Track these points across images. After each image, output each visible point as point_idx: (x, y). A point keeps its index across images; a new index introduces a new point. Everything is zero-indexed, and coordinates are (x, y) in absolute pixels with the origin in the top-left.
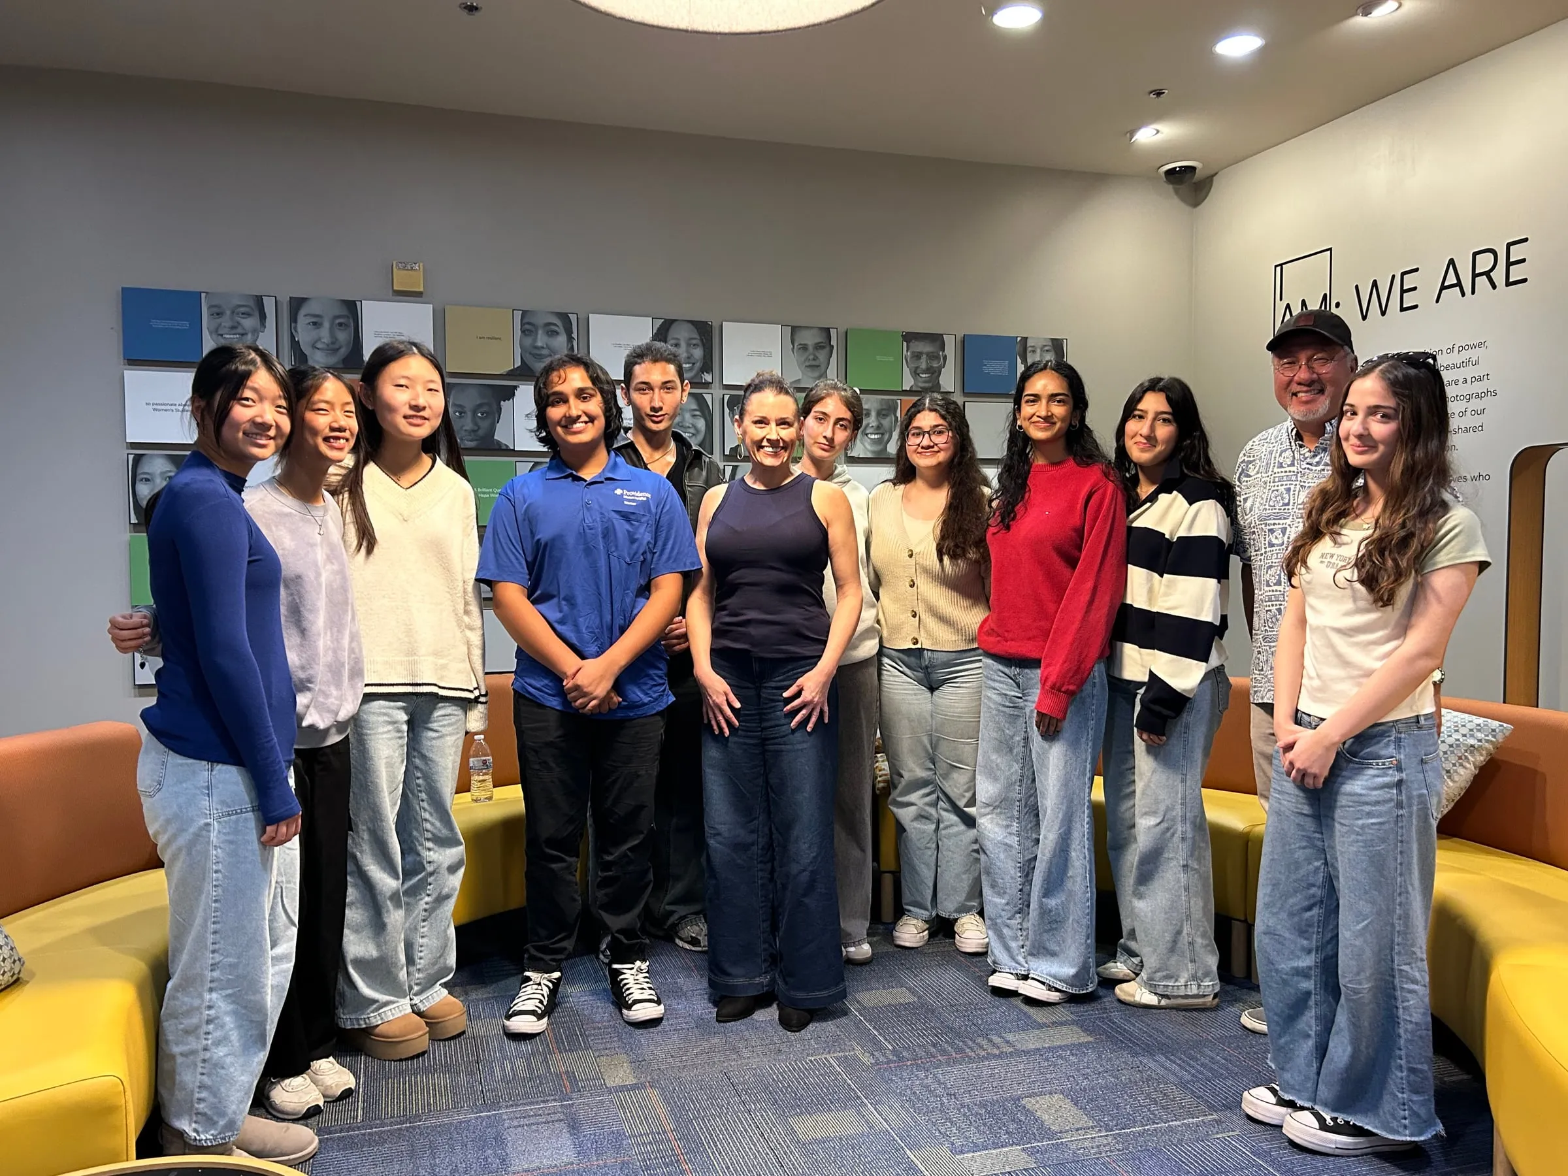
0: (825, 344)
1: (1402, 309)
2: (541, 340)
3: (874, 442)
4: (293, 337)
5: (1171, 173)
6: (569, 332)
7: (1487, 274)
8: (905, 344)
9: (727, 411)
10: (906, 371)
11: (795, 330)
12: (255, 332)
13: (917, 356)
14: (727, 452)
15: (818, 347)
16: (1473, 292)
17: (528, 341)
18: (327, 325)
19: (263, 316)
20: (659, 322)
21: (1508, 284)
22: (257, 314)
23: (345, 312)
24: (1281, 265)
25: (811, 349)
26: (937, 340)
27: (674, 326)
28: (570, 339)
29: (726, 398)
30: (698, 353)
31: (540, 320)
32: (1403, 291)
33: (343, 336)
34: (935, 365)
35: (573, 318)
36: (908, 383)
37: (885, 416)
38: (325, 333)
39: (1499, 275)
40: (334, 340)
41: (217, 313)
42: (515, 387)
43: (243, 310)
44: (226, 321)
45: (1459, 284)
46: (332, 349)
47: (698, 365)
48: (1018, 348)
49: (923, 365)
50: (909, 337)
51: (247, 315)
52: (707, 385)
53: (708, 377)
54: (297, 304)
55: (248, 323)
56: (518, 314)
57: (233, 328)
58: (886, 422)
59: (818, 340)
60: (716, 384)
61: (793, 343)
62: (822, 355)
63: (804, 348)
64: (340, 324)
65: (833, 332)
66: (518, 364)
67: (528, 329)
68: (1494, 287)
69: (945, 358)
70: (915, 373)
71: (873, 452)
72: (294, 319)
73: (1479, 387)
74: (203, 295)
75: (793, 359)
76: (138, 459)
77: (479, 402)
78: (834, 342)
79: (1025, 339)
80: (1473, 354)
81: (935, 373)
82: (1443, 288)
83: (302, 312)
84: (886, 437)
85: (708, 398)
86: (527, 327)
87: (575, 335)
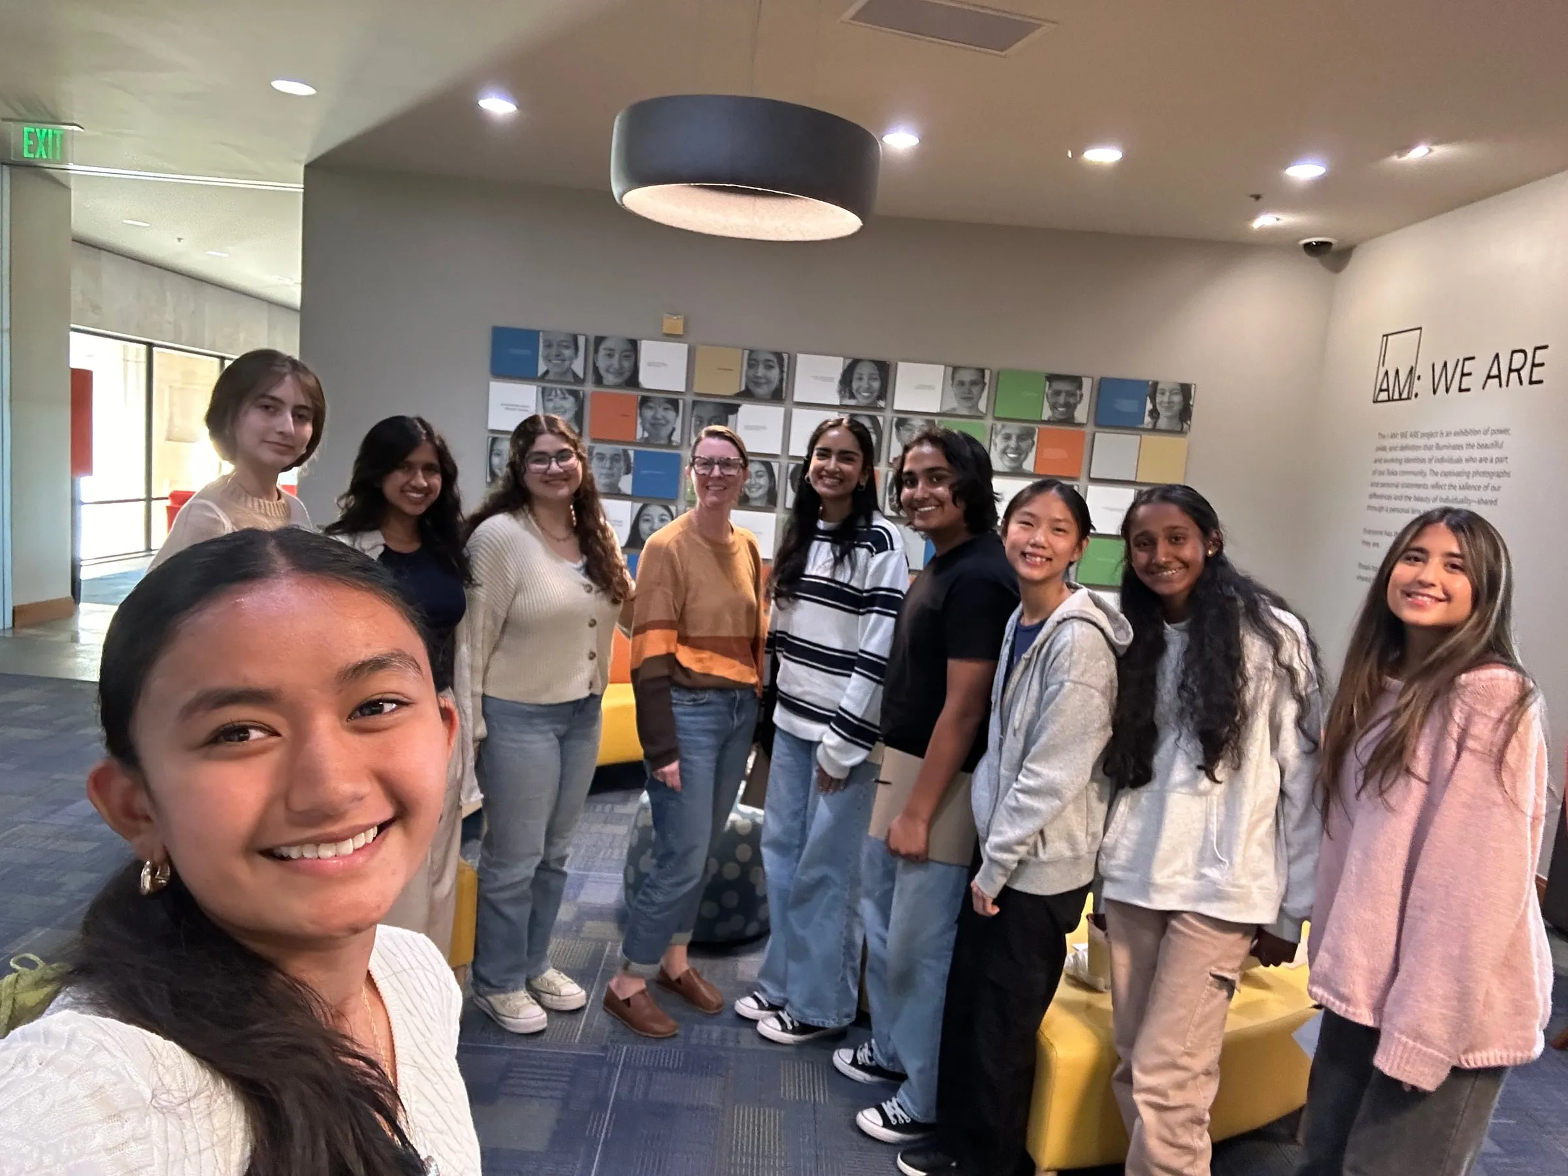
0: (979, 382)
1: (1461, 390)
2: (761, 371)
3: (1012, 460)
4: (594, 364)
5: (1308, 246)
6: (781, 366)
7: (1518, 371)
8: (1048, 383)
9: (894, 429)
10: (1046, 404)
11: (956, 369)
12: (571, 360)
13: (1057, 393)
14: (891, 461)
15: (973, 383)
16: (1507, 385)
17: (752, 372)
18: (617, 356)
19: (577, 349)
20: (848, 361)
21: (1531, 382)
22: (573, 347)
23: (629, 347)
24: (1387, 336)
25: (967, 385)
26: (1077, 381)
27: (860, 365)
28: (782, 371)
29: (895, 420)
30: (876, 385)
31: (762, 357)
32: (1463, 375)
33: (627, 364)
34: (1072, 400)
35: (785, 356)
36: (1047, 414)
37: (1024, 440)
38: (615, 361)
39: (1525, 374)
40: (621, 367)
41: (548, 345)
42: (739, 406)
43: (565, 344)
44: (554, 351)
45: (1499, 376)
46: (619, 373)
47: (875, 394)
48: (1149, 390)
49: (1062, 399)
50: (1052, 378)
51: (567, 347)
52: (881, 409)
53: (882, 404)
54: (599, 340)
55: (568, 353)
56: (746, 353)
57: (558, 356)
58: (1024, 445)
59: (973, 378)
60: (889, 408)
61: (953, 379)
62: (975, 390)
63: (962, 383)
64: (626, 356)
65: (987, 373)
66: (743, 388)
67: (752, 363)
68: (1521, 382)
69: (1081, 396)
70: (1054, 407)
71: (1009, 467)
72: (596, 351)
73: (1499, 467)
74: (541, 334)
75: (951, 392)
76: (494, 440)
77: (713, 415)
78: (987, 380)
79: (1156, 384)
80: (1500, 438)
81: (1071, 407)
82: (1489, 377)
83: (602, 347)
84: (1023, 456)
85: (881, 419)
86: (753, 362)
87: (785, 369)
